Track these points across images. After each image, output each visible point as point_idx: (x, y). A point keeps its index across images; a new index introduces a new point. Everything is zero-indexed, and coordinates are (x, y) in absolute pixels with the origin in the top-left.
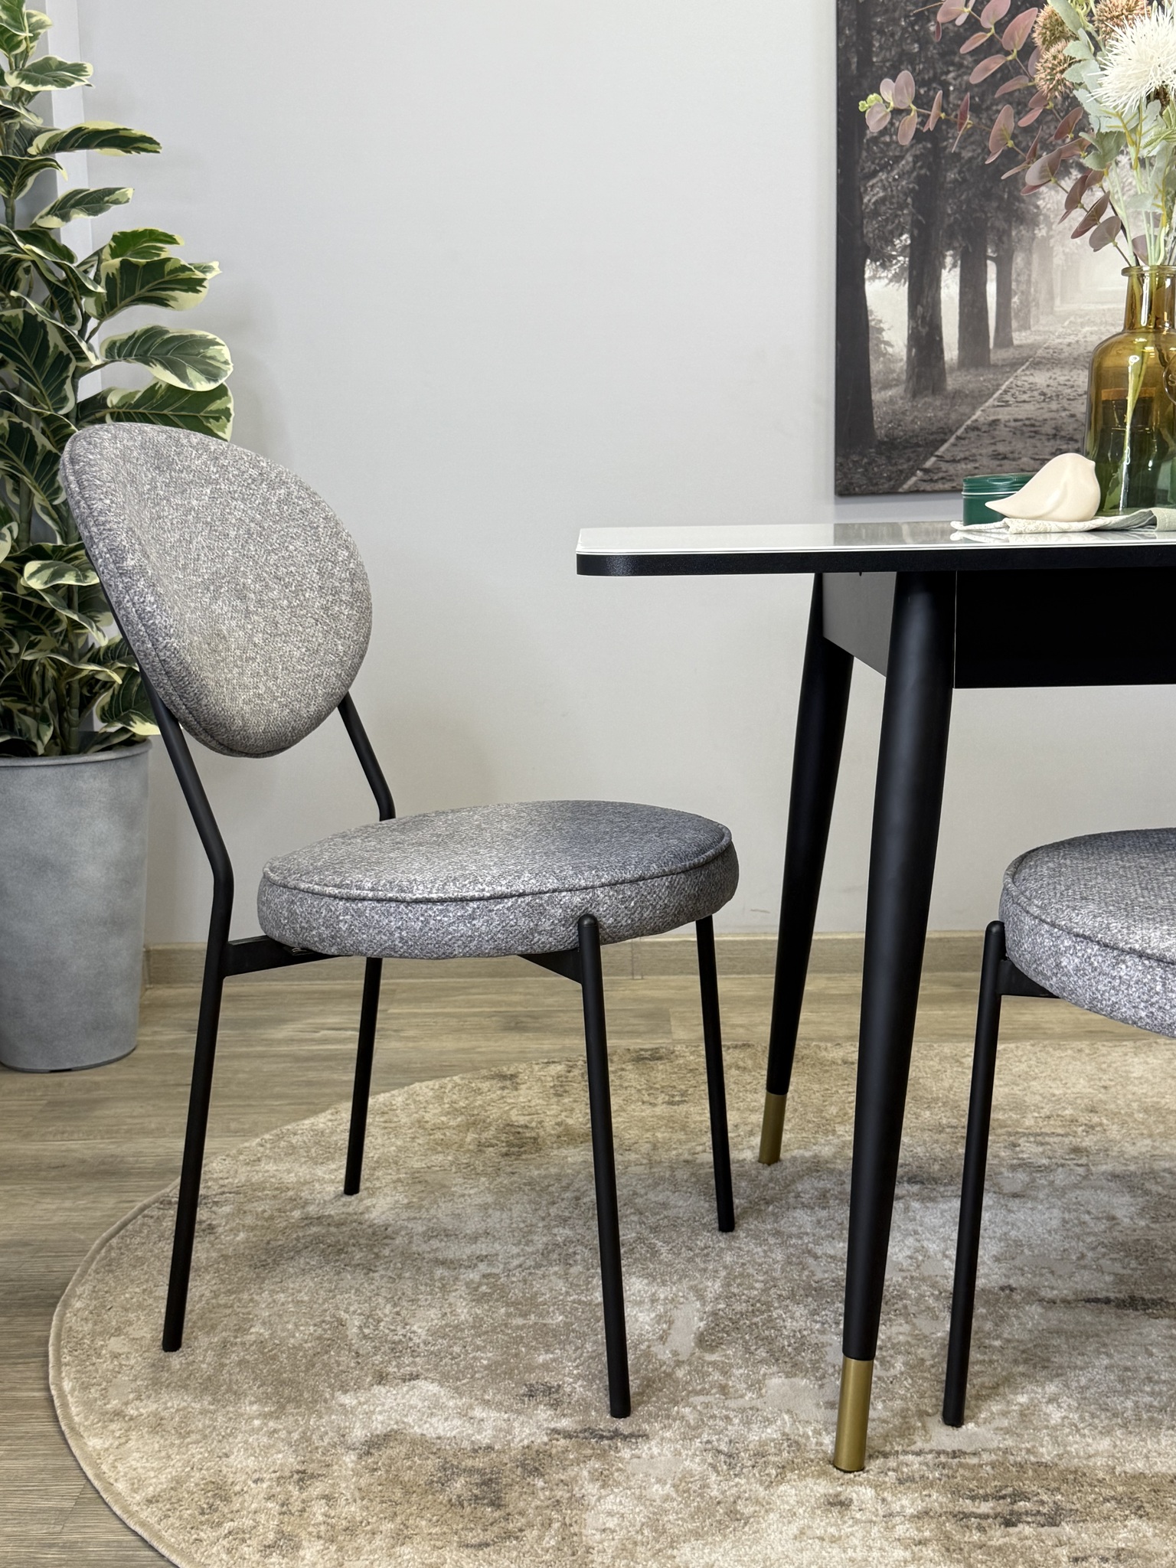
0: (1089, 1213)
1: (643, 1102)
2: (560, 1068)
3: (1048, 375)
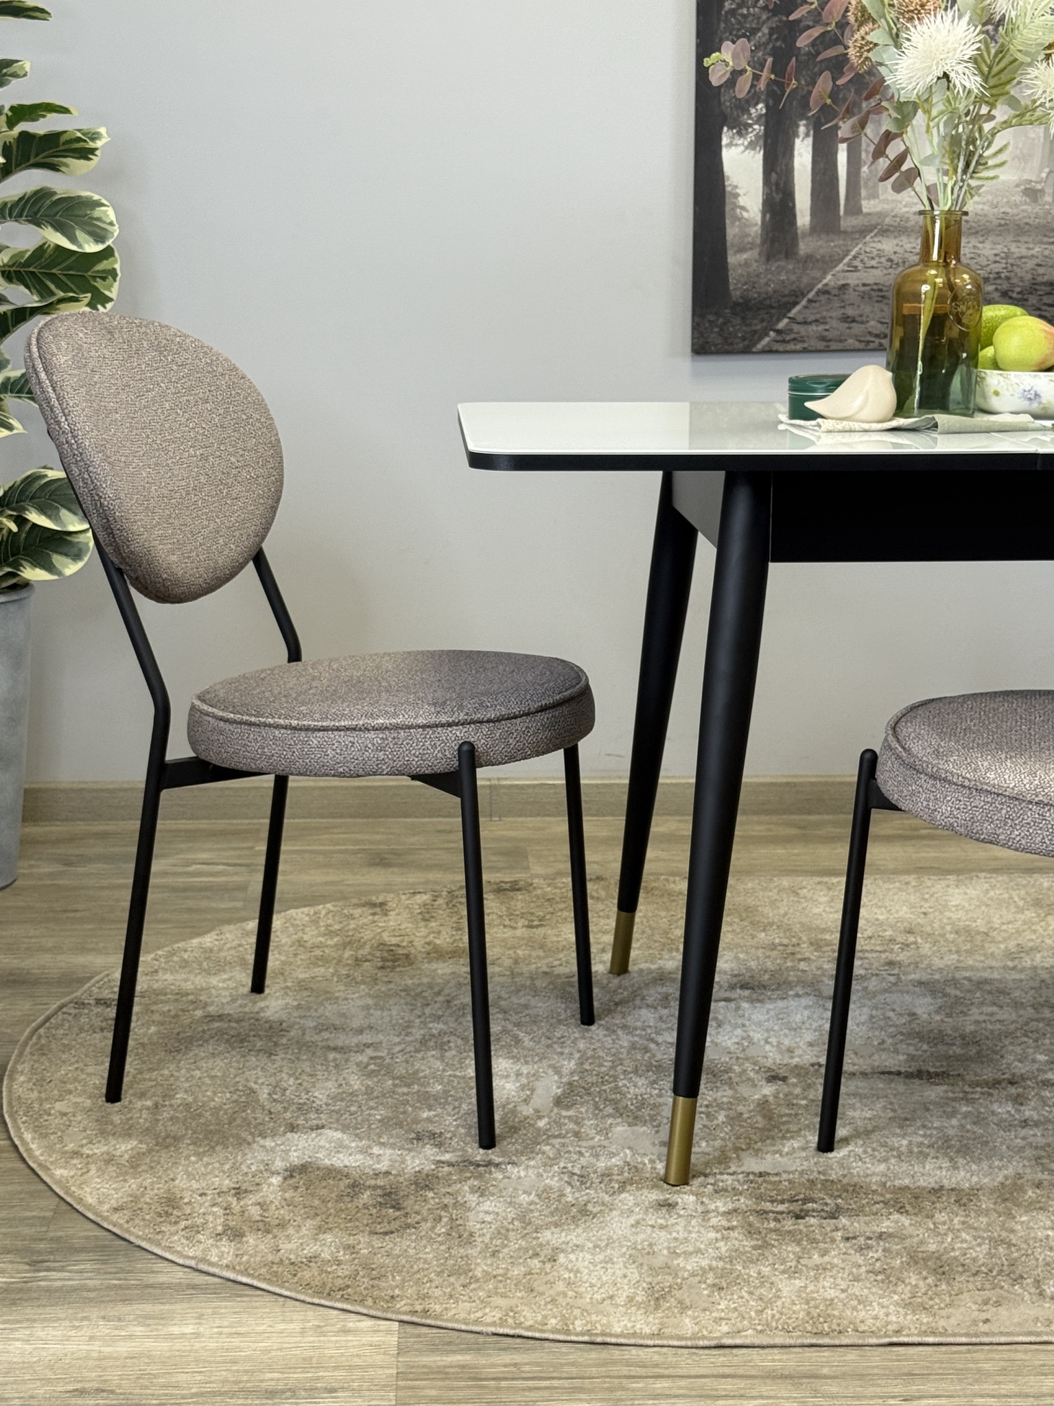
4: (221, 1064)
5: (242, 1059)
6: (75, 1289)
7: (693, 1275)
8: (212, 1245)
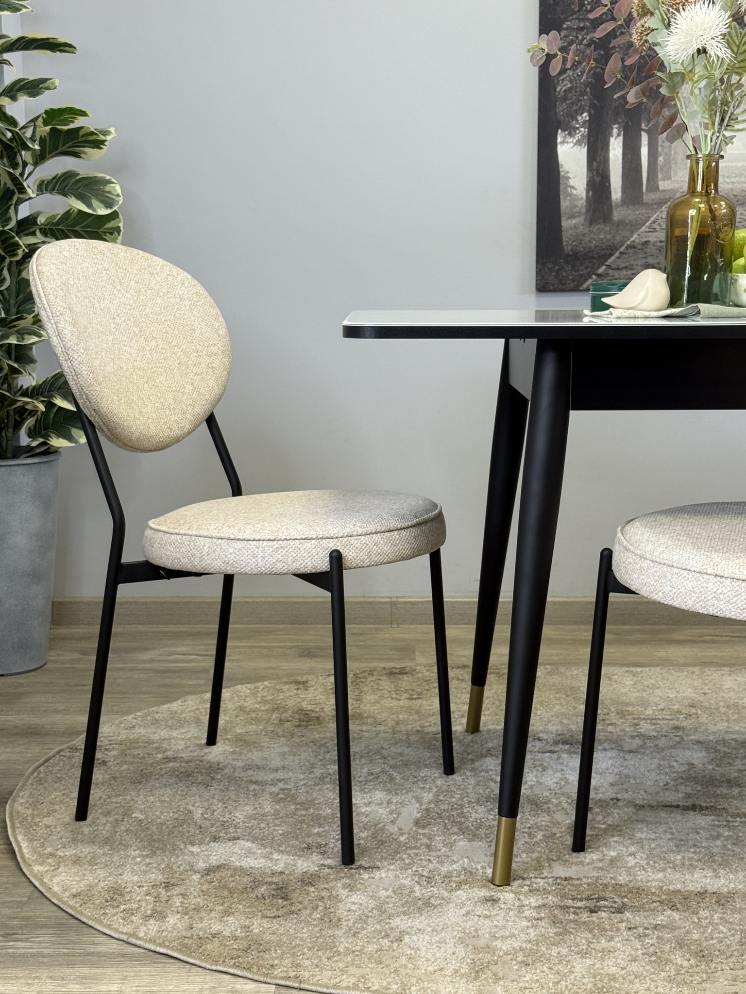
0: (677, 761)
1: (392, 698)
4: (171, 792)
5: (186, 789)
6: (33, 955)
7: (507, 954)
8: (142, 924)
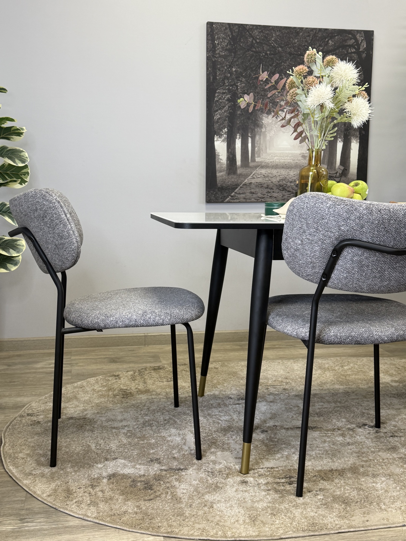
0: (292, 405)
1: (160, 381)
2: (132, 373)
3: (265, 170)
4: (76, 436)
5: (83, 434)
8: (88, 509)
